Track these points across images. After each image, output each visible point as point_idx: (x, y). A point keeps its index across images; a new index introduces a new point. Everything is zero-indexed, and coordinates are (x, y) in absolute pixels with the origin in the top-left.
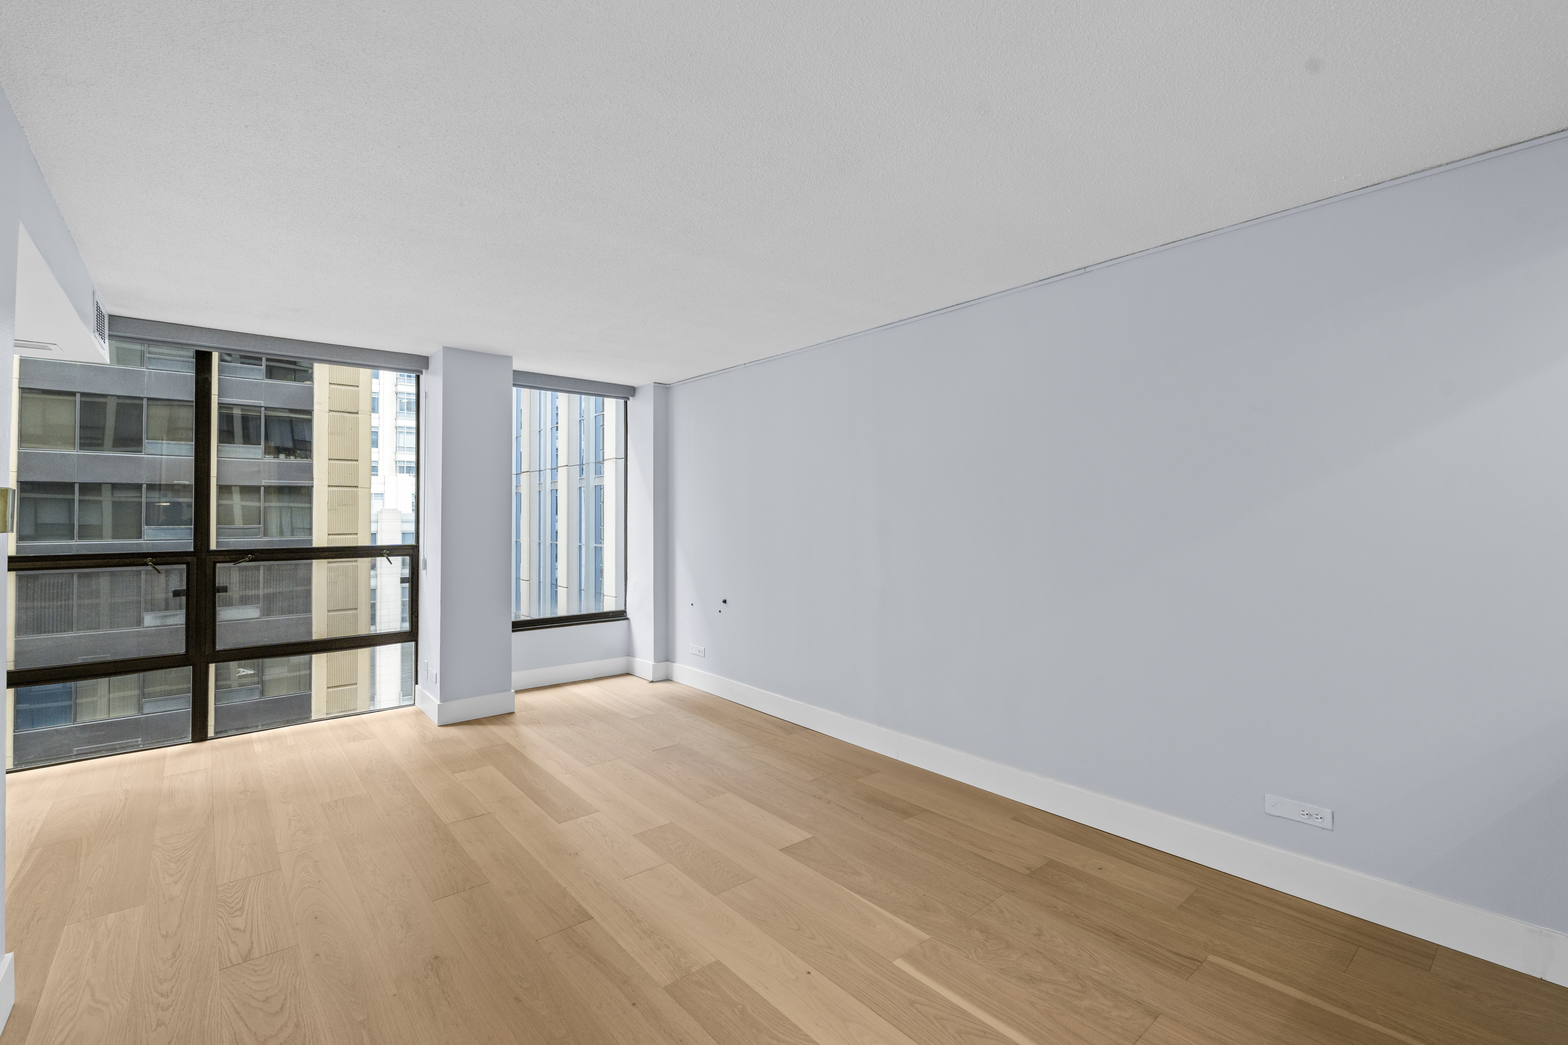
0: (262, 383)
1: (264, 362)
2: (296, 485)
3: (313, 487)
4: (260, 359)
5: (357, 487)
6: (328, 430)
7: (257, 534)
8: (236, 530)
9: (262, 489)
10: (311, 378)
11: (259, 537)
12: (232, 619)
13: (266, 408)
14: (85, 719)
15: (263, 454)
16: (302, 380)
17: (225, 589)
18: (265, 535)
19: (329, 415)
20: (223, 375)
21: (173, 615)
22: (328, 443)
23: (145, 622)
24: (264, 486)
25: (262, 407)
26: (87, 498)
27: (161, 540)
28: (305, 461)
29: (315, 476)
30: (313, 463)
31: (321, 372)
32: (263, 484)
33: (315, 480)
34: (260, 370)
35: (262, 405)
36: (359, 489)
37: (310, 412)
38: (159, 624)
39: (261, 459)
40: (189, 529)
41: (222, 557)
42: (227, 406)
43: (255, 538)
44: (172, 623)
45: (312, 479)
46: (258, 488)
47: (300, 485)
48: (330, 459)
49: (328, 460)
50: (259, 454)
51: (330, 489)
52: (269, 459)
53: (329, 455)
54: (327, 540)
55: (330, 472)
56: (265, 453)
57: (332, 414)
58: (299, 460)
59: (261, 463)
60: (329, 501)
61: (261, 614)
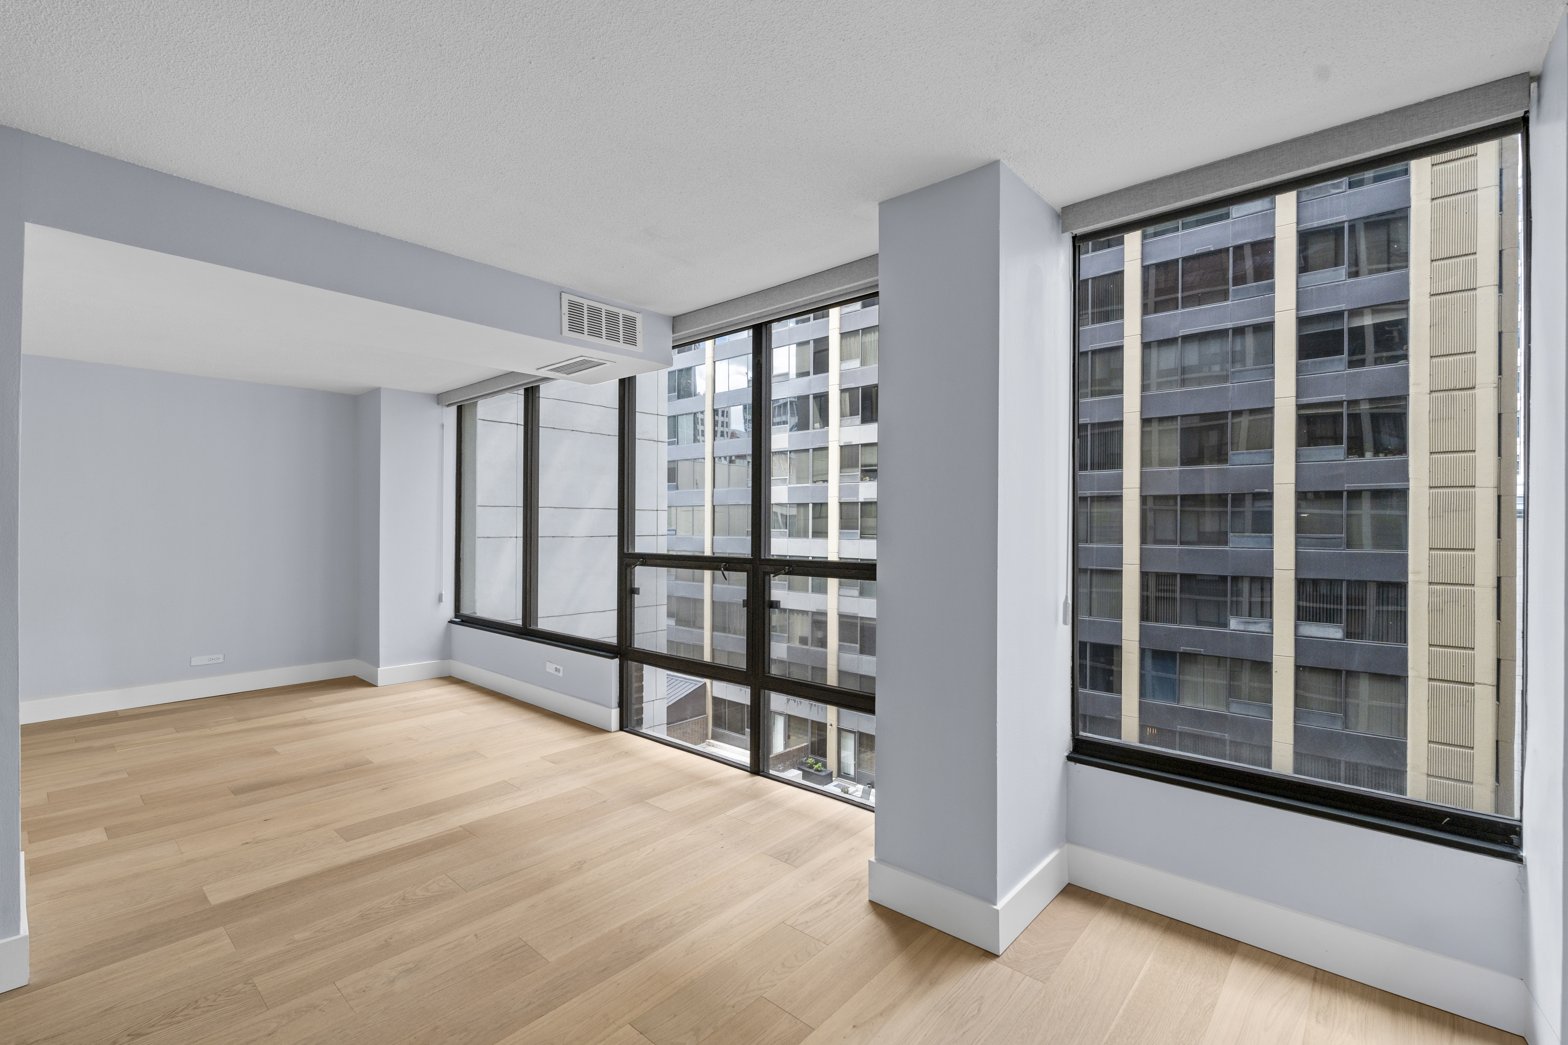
0: (1343, 375)
2: (1388, 488)
3: (1408, 489)
5: (1474, 486)
6: (1429, 418)
7: (1340, 545)
8: (1325, 540)
9: (1345, 494)
10: (1405, 355)
11: (1342, 549)
12: (1312, 636)
13: (1350, 402)
14: (1188, 704)
15: (1346, 454)
16: (1395, 360)
18: (1349, 546)
19: (1430, 397)
20: (1301, 375)
21: (1255, 623)
22: (1429, 432)
23: (1231, 625)
24: (1346, 490)
25: (1345, 401)
26: (1187, 509)
27: (1244, 548)
28: (1398, 458)
29: (1411, 476)
30: (1408, 460)
32: (1346, 489)
33: (1411, 481)
34: (1341, 360)
35: (1344, 398)
36: (1476, 489)
37: (1405, 398)
38: (1243, 629)
39: (1343, 460)
40: (1269, 537)
42: (1307, 406)
43: (1337, 550)
44: (1253, 630)
45: (1407, 480)
46: (1340, 493)
47: (1392, 488)
48: (1431, 453)
49: (1429, 453)
50: (1343, 455)
51: (1431, 491)
52: (1354, 460)
53: (1430, 449)
54: (1428, 556)
55: (1431, 470)
56: (1350, 452)
57: (1434, 395)
58: (1391, 458)
59: (1344, 465)
60: (1430, 506)
61: (1344, 635)
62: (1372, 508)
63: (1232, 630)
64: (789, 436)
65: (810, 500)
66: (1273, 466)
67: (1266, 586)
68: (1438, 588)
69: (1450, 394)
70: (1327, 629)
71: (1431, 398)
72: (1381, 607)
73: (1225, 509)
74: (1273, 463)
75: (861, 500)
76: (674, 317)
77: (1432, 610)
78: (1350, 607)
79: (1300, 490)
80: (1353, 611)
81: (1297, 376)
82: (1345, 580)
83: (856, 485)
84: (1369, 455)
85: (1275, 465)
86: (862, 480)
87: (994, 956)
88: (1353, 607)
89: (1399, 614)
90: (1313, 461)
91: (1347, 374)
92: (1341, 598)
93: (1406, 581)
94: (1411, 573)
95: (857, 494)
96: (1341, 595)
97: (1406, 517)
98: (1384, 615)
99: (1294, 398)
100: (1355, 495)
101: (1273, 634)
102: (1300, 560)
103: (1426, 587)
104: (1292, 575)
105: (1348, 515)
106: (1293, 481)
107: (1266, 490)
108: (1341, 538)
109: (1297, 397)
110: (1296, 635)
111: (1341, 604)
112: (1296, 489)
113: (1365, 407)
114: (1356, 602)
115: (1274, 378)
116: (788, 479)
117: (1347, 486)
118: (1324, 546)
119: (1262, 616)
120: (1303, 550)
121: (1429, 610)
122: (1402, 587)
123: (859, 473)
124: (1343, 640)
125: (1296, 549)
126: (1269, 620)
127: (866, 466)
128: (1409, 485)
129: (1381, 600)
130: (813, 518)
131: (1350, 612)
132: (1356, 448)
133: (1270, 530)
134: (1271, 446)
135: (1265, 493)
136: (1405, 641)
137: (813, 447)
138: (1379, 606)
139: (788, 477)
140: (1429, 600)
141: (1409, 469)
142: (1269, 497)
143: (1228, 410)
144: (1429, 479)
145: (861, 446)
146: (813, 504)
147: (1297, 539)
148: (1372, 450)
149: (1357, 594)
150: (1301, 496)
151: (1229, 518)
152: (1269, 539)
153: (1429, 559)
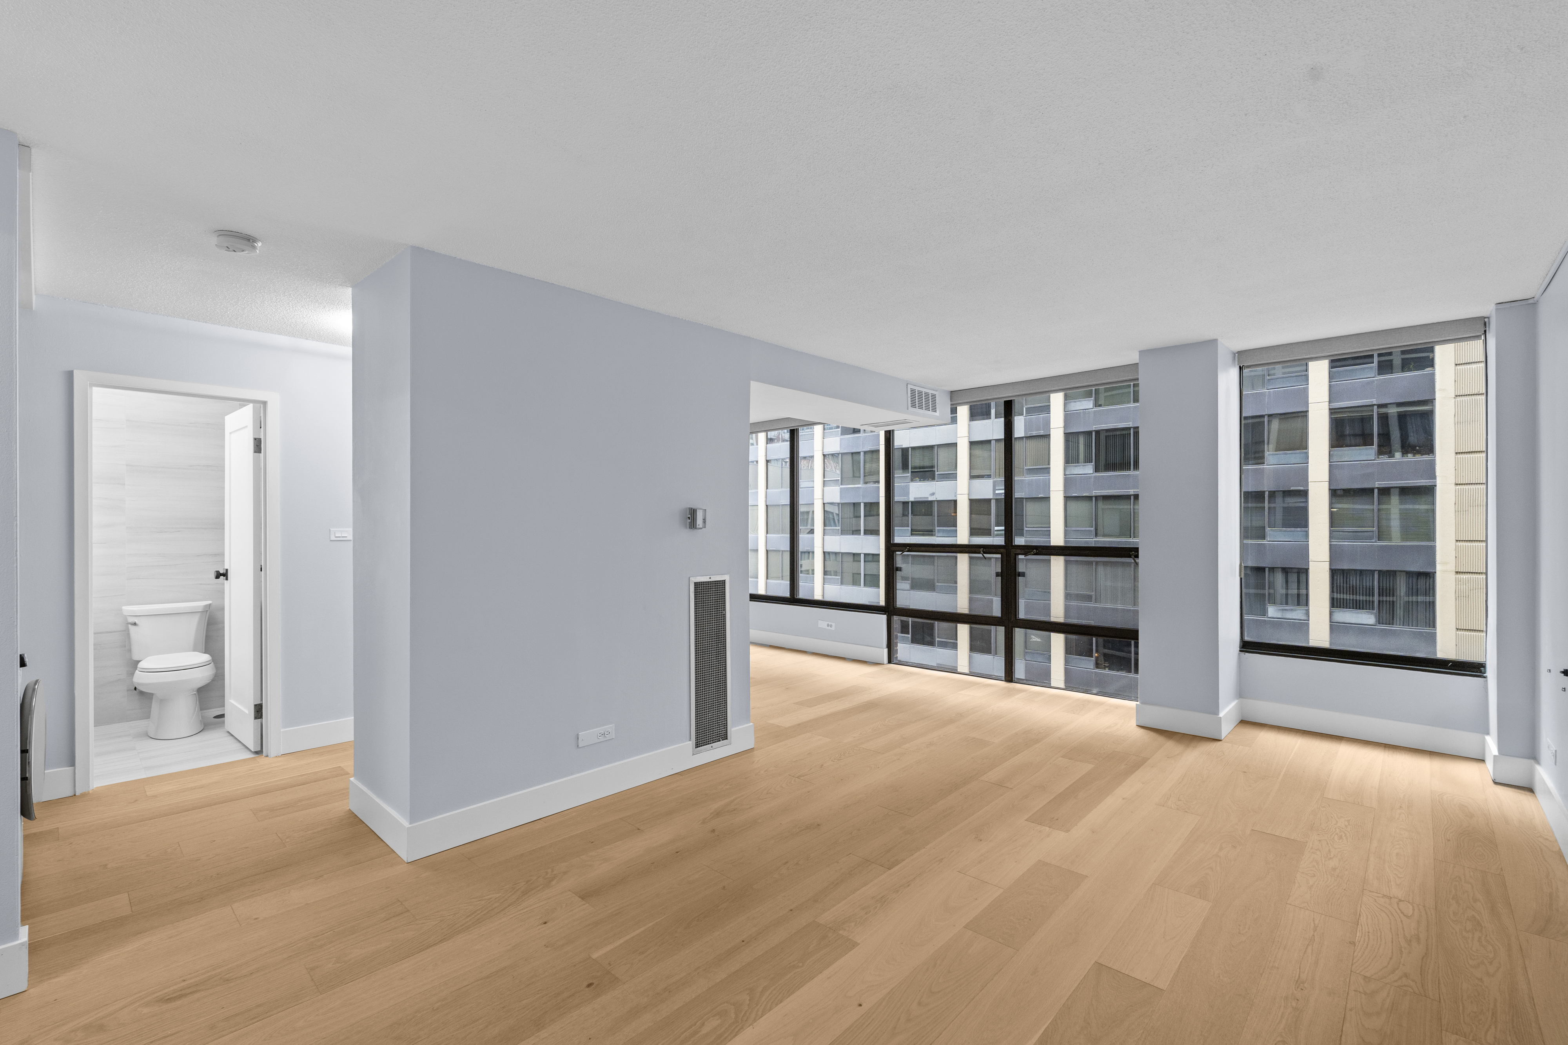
0: (1373, 381)
1: (1376, 359)
2: (1414, 485)
3: (1436, 486)
4: (1372, 356)
6: (1455, 420)
7: (1371, 538)
8: (1358, 533)
9: (1376, 491)
10: (1431, 363)
11: (1373, 541)
12: (1345, 620)
13: (1380, 406)
15: (1376, 454)
16: (1422, 368)
17: (1023, 574)
18: (1380, 538)
19: (1455, 401)
20: (1334, 381)
21: (1292, 610)
22: (1454, 433)
23: (1269, 613)
24: (1377, 488)
25: (1375, 405)
27: (1280, 542)
28: (1426, 458)
29: (1438, 474)
30: (1435, 459)
31: (1444, 355)
32: (1377, 486)
33: (1438, 478)
34: (1371, 368)
35: (1375, 403)
37: (1431, 401)
38: (1280, 616)
39: (1374, 460)
40: (1304, 531)
41: (1019, 550)
42: (1340, 410)
43: (1369, 543)
44: (1291, 617)
45: (1434, 477)
46: (1371, 490)
47: (1420, 485)
48: (1456, 453)
49: (1454, 453)
50: (1374, 455)
51: (1457, 488)
52: (1384, 459)
53: (1455, 448)
54: (1455, 547)
55: (1457, 468)
56: (1380, 453)
57: (1459, 399)
58: (1419, 458)
59: (1373, 464)
60: (1455, 501)
61: (1376, 621)
62: (1401, 503)
63: (1270, 618)
64: (841, 440)
65: (862, 500)
66: (1308, 466)
67: (1303, 577)
68: (1464, 578)
69: (1473, 398)
70: (1360, 615)
71: (1457, 402)
72: (1410, 598)
73: (1261, 505)
74: (1308, 463)
75: (912, 499)
76: (951, 392)
77: (1459, 596)
78: (1381, 599)
79: (1332, 488)
80: (1384, 603)
81: (1330, 382)
82: (1376, 570)
83: (907, 485)
84: (1398, 455)
85: (1309, 464)
86: (912, 480)
87: (1221, 740)
88: (1385, 599)
89: (1428, 605)
90: (1345, 460)
91: (1377, 380)
92: (1373, 589)
93: (1433, 571)
94: (1439, 563)
95: (908, 494)
96: (1373, 586)
97: (1433, 511)
98: (1414, 605)
99: (1328, 403)
100: (1385, 492)
101: (1309, 621)
102: (1334, 552)
103: (1453, 576)
104: (1326, 567)
105: (1379, 510)
106: (1327, 479)
107: (1302, 488)
108: (1373, 531)
109: (1330, 402)
110: (1330, 622)
111: (1373, 596)
112: (1329, 486)
113: (1393, 411)
114: (1387, 591)
115: (1308, 384)
116: (840, 480)
117: (1377, 484)
118: (1356, 538)
119: (1298, 604)
120: (1336, 543)
121: (1456, 597)
122: (1428, 576)
123: (909, 475)
124: (1375, 626)
125: (1330, 542)
126: (1306, 608)
127: (915, 468)
128: (1436, 482)
129: (1413, 591)
130: (865, 516)
131: (1381, 604)
132: (1385, 448)
133: (1305, 525)
134: (1306, 448)
135: (1300, 491)
136: (1434, 626)
137: (864, 450)
138: (1409, 597)
139: (840, 479)
140: (1456, 588)
141: (1436, 467)
142: (1304, 494)
143: (1264, 414)
144: (1454, 477)
145: (911, 449)
146: (864, 503)
147: (1331, 532)
148: (1400, 450)
149: (1388, 585)
150: (1335, 494)
151: (1266, 513)
152: (1305, 533)
153: (1456, 549)
